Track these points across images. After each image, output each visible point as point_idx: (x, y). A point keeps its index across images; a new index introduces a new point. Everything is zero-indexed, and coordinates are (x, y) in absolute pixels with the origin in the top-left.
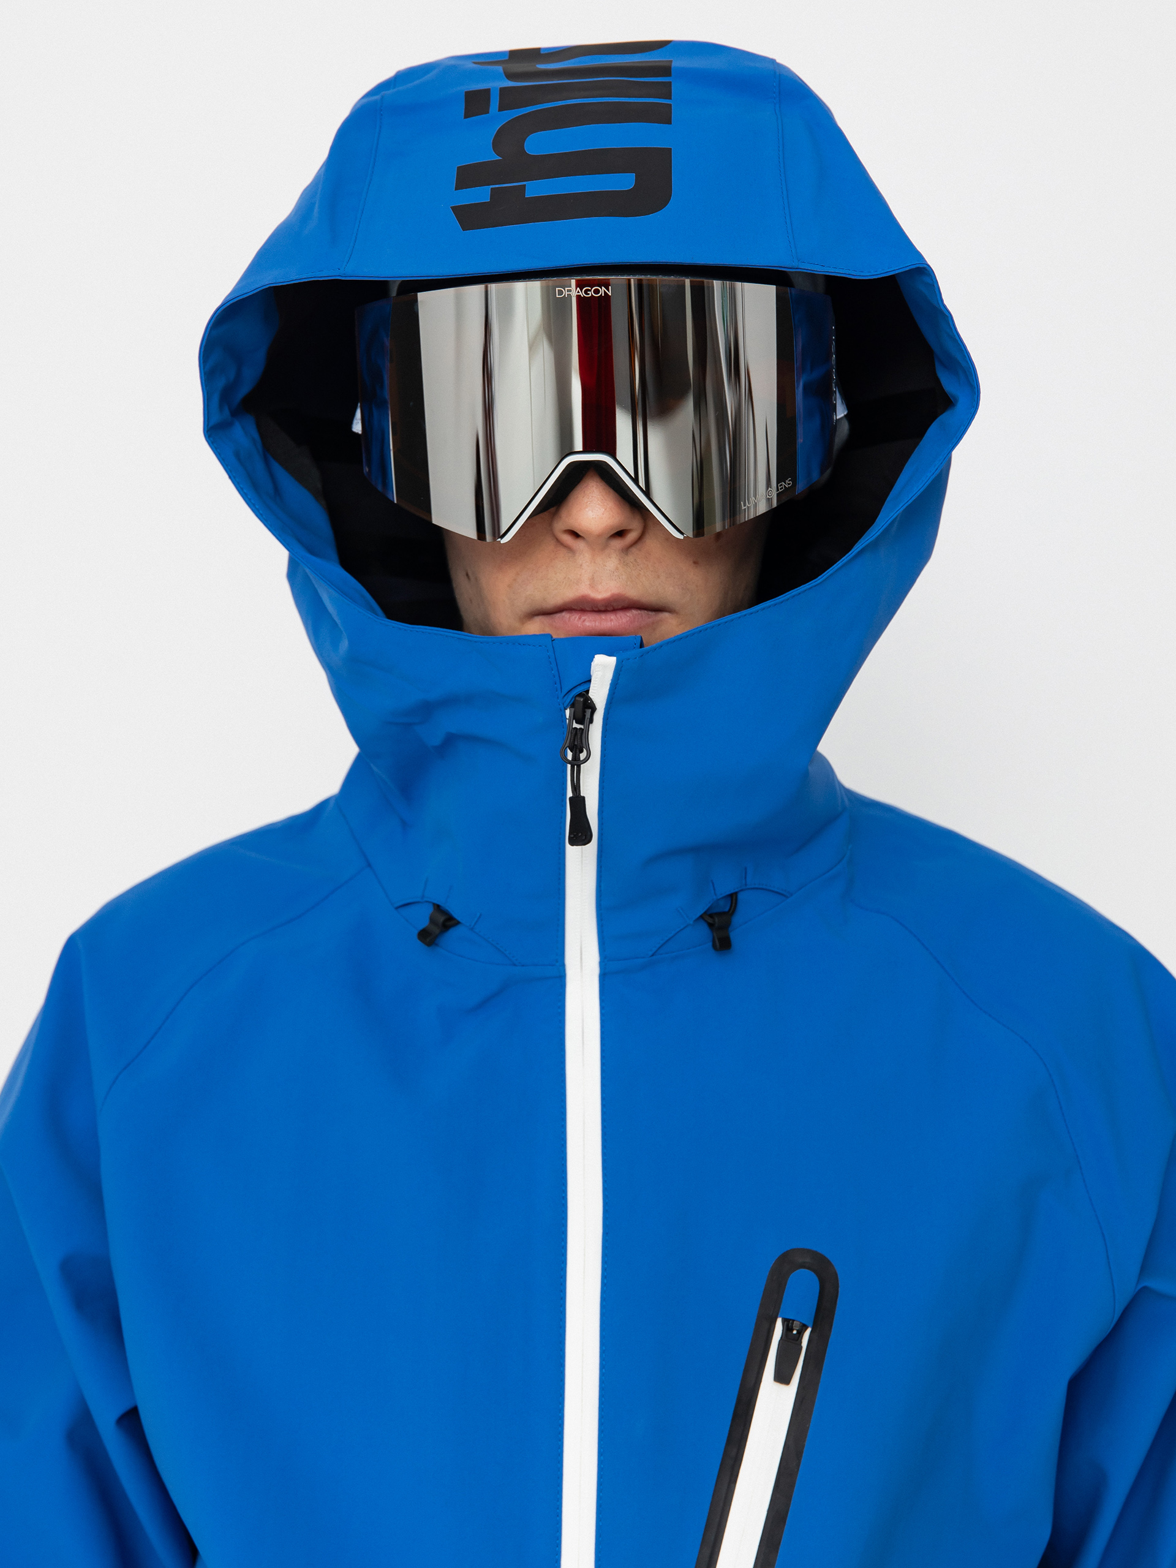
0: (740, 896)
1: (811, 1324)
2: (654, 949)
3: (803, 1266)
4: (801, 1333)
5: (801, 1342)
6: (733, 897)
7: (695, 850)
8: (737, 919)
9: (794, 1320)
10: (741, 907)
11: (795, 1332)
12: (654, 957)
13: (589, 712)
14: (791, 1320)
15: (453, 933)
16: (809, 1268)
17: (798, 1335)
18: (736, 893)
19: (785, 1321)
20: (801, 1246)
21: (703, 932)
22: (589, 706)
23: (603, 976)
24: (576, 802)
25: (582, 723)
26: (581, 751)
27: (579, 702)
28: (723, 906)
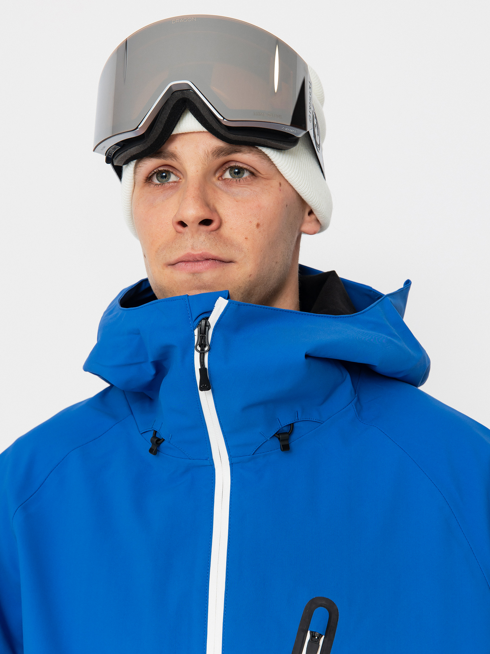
0: (296, 425)
1: (324, 634)
2: (254, 451)
3: (321, 606)
4: (319, 638)
5: (319, 643)
6: (292, 426)
7: (263, 403)
8: (293, 437)
9: (315, 632)
10: (296, 430)
11: (316, 638)
12: (254, 455)
13: (207, 328)
14: (314, 632)
15: (163, 445)
16: (324, 607)
17: (318, 639)
18: (293, 424)
19: (311, 632)
20: (320, 596)
21: (276, 443)
22: (207, 326)
23: (231, 465)
24: (203, 370)
25: (205, 334)
26: (205, 347)
27: (203, 322)
28: (286, 430)
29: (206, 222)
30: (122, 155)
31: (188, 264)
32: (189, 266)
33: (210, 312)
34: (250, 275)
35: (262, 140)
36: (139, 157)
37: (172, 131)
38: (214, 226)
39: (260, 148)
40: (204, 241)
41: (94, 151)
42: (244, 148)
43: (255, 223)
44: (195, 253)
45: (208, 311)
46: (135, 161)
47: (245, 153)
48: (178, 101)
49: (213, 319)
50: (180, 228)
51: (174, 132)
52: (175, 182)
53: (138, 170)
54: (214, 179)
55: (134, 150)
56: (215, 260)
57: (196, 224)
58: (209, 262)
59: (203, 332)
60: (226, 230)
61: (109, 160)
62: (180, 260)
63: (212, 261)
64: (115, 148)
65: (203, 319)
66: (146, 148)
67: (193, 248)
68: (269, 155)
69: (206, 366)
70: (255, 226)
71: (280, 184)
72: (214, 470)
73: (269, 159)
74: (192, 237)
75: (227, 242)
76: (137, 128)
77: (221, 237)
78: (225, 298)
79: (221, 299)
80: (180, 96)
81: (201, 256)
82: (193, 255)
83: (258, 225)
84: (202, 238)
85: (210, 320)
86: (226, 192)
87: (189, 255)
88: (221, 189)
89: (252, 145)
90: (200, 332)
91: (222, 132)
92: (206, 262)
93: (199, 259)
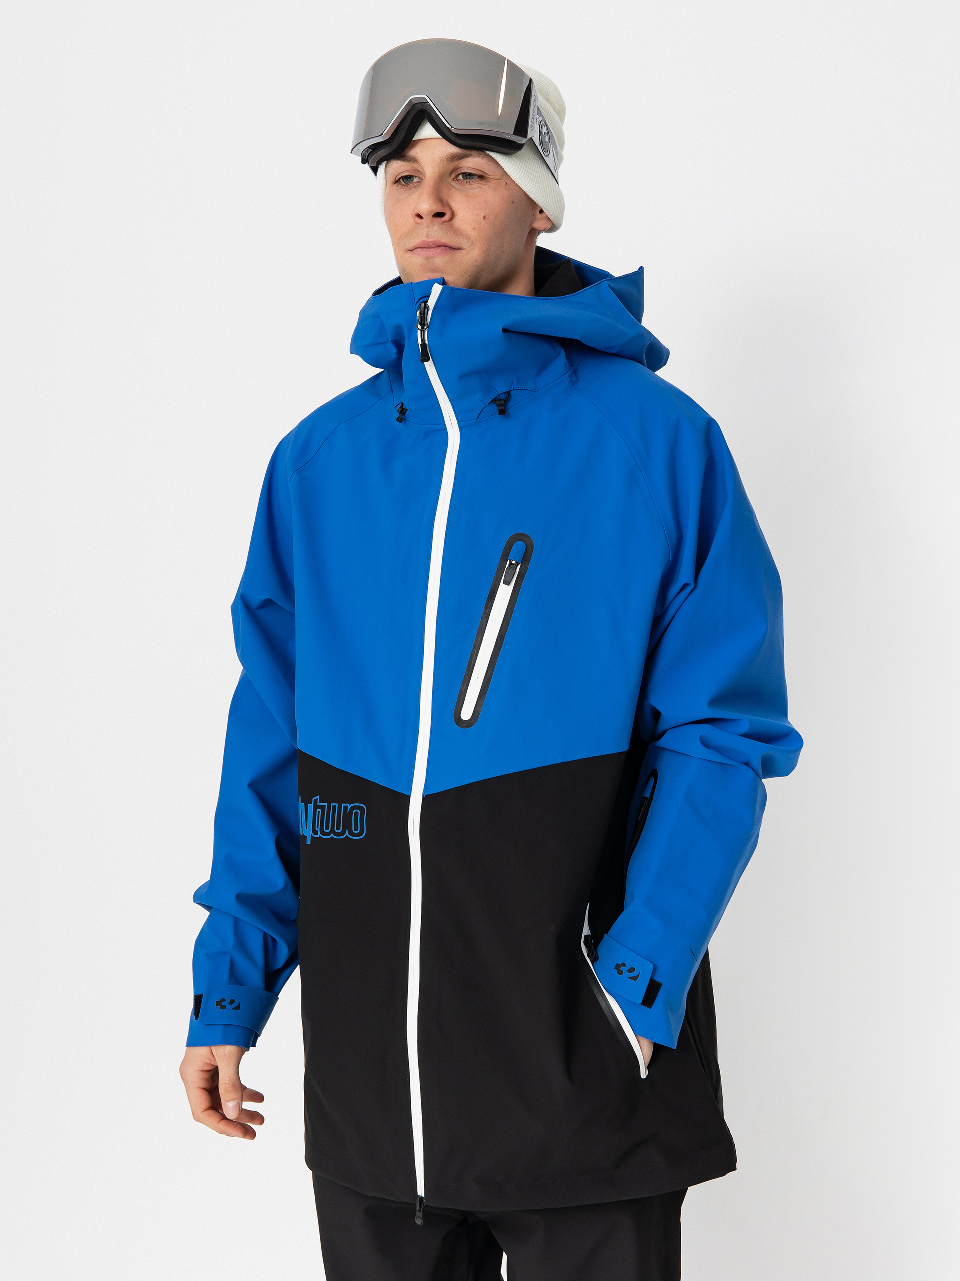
0: (512, 393)
2: (477, 416)
3: (520, 540)
5: (516, 569)
6: (508, 394)
8: (511, 404)
10: (512, 397)
12: (477, 419)
13: (426, 309)
15: (407, 414)
16: (522, 541)
18: (509, 391)
21: (494, 409)
22: (427, 307)
23: (460, 428)
24: (424, 345)
25: (424, 314)
26: (425, 325)
27: (423, 305)
28: (503, 397)
29: (440, 215)
30: (374, 157)
31: (423, 250)
32: (424, 252)
33: (429, 296)
34: (477, 261)
35: (487, 145)
36: (388, 158)
37: (414, 136)
38: (447, 217)
39: (488, 152)
40: (438, 230)
41: (351, 153)
42: (474, 152)
43: (482, 215)
44: (430, 240)
45: (427, 295)
46: (386, 162)
47: (475, 157)
48: (419, 111)
49: (432, 302)
50: (418, 219)
51: (414, 139)
52: (418, 182)
53: (388, 170)
54: (450, 180)
55: (382, 153)
56: (446, 246)
57: (431, 217)
58: (440, 248)
59: (423, 313)
60: (457, 222)
61: (364, 161)
62: (417, 247)
63: (443, 247)
64: (367, 151)
65: (423, 302)
66: (392, 150)
67: (428, 236)
68: (496, 158)
69: (427, 342)
70: (482, 218)
71: (507, 183)
72: (447, 434)
73: (496, 162)
74: (428, 227)
75: (457, 232)
76: (383, 134)
77: (452, 227)
78: (440, 284)
79: (436, 285)
80: (419, 107)
81: (434, 243)
82: (428, 242)
83: (485, 217)
84: (436, 228)
85: (429, 303)
86: (460, 190)
87: (424, 242)
88: (455, 187)
89: (481, 150)
90: (421, 314)
91: (453, 138)
92: (438, 248)
93: (433, 246)
